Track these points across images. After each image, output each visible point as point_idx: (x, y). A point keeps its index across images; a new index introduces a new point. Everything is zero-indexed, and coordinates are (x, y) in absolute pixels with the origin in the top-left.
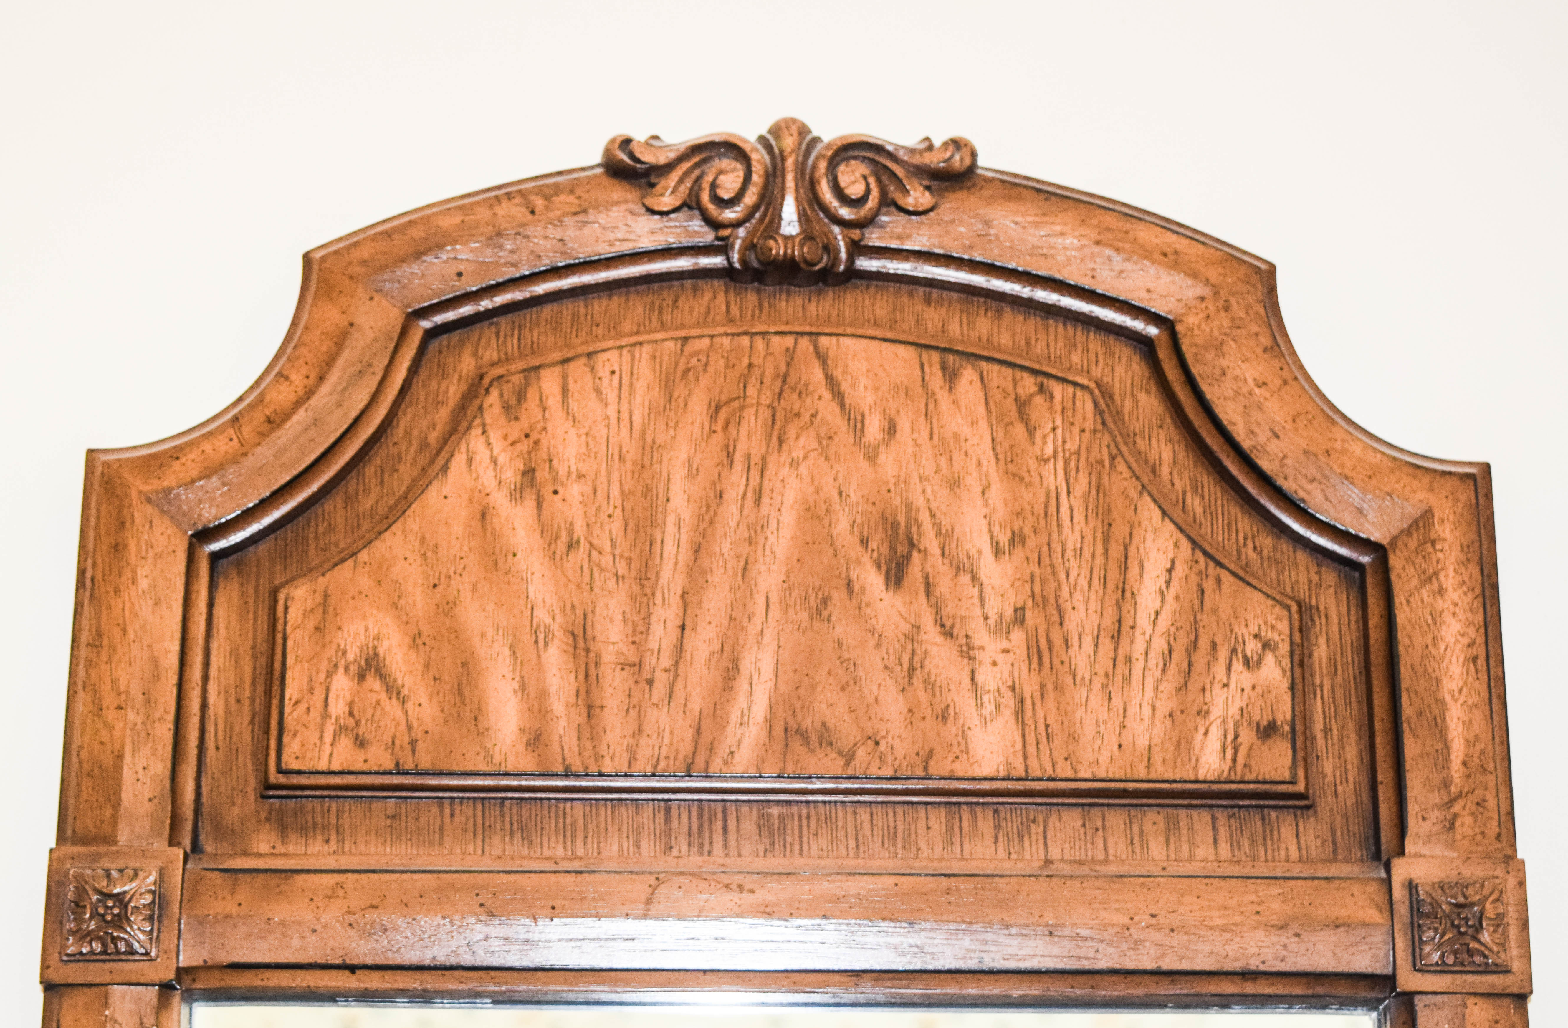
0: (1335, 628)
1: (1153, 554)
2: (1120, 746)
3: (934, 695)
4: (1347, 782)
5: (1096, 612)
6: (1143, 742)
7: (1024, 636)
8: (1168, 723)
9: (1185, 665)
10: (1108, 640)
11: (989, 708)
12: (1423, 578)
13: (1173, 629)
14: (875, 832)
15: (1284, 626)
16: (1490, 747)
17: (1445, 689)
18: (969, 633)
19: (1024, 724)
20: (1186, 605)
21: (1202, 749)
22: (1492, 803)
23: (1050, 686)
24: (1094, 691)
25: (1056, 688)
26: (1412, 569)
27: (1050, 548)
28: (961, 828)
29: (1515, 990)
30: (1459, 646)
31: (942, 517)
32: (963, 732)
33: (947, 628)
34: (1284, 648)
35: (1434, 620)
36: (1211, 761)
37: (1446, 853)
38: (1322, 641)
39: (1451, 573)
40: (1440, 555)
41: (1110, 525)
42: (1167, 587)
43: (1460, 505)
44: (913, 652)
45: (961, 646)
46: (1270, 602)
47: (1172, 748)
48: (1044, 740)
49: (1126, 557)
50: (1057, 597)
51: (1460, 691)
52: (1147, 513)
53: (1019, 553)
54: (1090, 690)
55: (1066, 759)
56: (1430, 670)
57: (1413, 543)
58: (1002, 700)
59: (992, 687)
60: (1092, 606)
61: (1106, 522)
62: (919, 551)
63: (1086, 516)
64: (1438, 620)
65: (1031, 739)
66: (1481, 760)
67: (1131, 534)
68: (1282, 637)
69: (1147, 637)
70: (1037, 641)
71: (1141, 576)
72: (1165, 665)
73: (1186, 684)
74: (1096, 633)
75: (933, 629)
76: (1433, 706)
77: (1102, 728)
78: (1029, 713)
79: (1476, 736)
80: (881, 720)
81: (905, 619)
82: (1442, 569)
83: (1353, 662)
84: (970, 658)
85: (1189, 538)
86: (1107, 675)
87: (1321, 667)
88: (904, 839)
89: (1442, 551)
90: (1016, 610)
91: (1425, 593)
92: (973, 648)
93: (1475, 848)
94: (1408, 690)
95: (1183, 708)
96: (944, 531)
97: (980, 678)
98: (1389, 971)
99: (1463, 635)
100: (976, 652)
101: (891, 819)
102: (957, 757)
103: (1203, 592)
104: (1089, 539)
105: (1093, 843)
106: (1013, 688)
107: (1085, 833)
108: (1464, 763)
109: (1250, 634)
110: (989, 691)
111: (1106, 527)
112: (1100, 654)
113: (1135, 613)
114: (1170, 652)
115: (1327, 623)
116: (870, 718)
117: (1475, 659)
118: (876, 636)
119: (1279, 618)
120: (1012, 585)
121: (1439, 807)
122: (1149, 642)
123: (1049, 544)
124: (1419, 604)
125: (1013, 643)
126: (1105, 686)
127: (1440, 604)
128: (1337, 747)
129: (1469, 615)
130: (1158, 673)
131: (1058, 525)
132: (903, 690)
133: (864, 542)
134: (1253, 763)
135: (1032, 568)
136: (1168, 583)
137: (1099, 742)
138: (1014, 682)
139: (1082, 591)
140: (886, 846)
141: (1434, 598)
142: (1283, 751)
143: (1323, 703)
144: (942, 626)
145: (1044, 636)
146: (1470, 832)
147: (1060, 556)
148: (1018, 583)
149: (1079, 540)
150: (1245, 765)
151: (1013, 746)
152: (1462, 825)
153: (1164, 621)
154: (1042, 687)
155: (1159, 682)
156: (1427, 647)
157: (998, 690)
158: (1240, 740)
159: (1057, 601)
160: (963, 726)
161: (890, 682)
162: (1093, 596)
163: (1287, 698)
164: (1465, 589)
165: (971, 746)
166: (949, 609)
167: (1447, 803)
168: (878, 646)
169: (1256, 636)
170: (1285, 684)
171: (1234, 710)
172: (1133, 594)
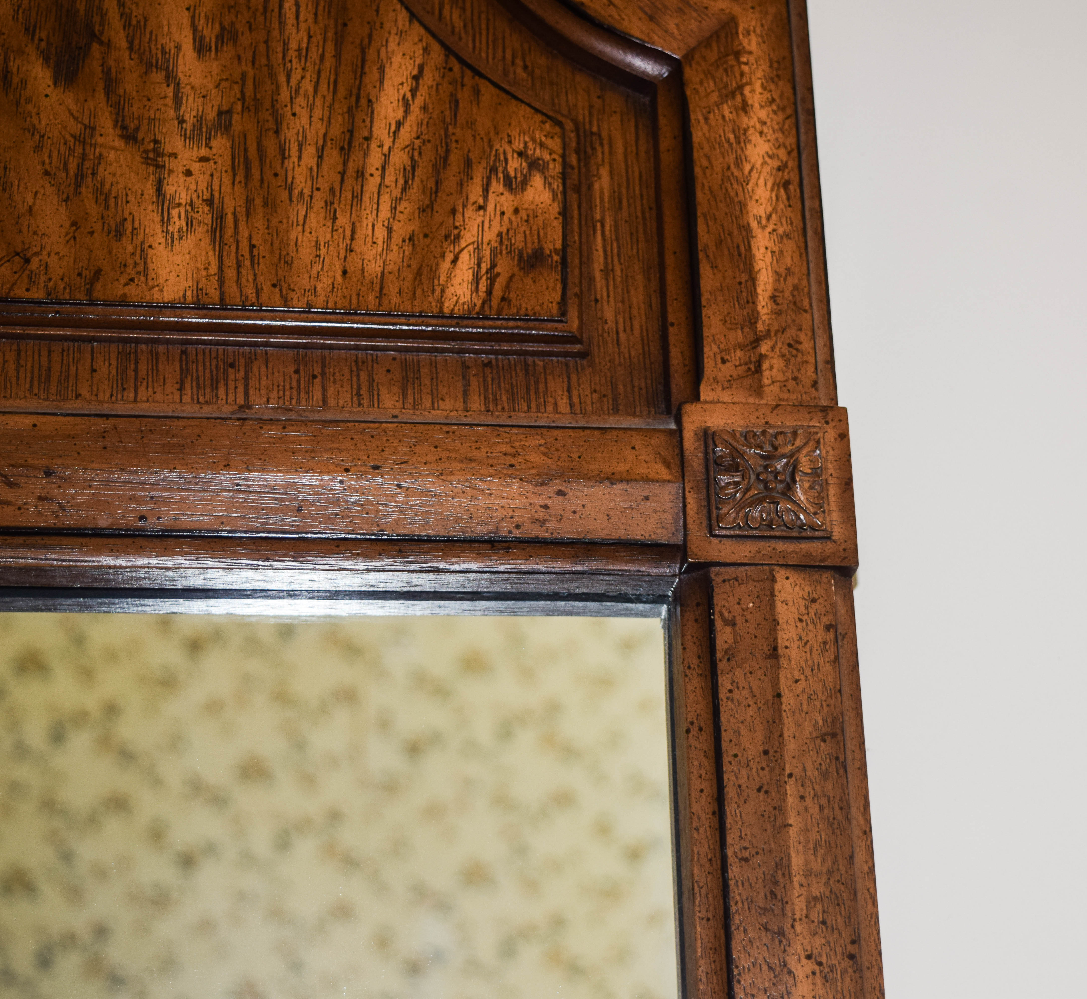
0: (620, 156)
1: (397, 59)
2: (345, 272)
3: (107, 207)
4: (632, 330)
5: (322, 119)
6: (374, 268)
7: (228, 144)
8: (408, 249)
9: (431, 184)
10: (335, 152)
11: (178, 223)
12: (724, 91)
13: (417, 142)
14: (22, 375)
15: (555, 144)
16: (805, 283)
17: (751, 214)
18: (159, 137)
19: (222, 244)
20: (434, 116)
21: (449, 278)
22: (806, 345)
23: (258, 201)
24: (315, 209)
25: (265, 204)
26: (712, 84)
27: (268, 47)
28: (136, 371)
29: (837, 562)
30: (767, 169)
31: (134, 7)
32: (142, 251)
33: (130, 131)
34: (555, 169)
35: (737, 138)
36: (459, 292)
37: (751, 400)
38: (604, 172)
39: (758, 89)
40: (745, 68)
41: (345, 25)
42: (414, 96)
43: (770, 18)
44: (84, 157)
45: (146, 152)
46: (539, 117)
47: (410, 277)
48: (248, 263)
49: (363, 61)
50: (274, 102)
51: (769, 218)
52: (391, 14)
53: (228, 51)
54: (309, 207)
55: (274, 286)
56: (732, 194)
57: (713, 55)
58: (195, 215)
59: (184, 198)
60: (318, 113)
61: (340, 21)
62: (101, 43)
63: (316, 14)
64: (742, 138)
65: (230, 261)
66: (793, 296)
67: (370, 36)
68: (554, 156)
69: (386, 149)
70: (246, 150)
71: (381, 81)
72: (406, 182)
73: (432, 203)
74: (321, 142)
75: (111, 131)
76: (736, 232)
77: (323, 251)
78: (229, 231)
79: (788, 269)
80: (35, 233)
81: (76, 119)
82: (747, 84)
83: (642, 196)
84: (157, 166)
85: (442, 44)
86: (332, 190)
87: (602, 200)
88: (59, 382)
89: (746, 64)
90: (220, 113)
91: (726, 110)
92: (163, 155)
93: (786, 396)
94: (705, 215)
95: (426, 230)
96: (134, 22)
97: (169, 190)
98: (679, 539)
99: (771, 157)
100: (166, 159)
101: (44, 360)
102: (132, 280)
103: (457, 102)
104: (318, 38)
105: (307, 393)
106: (210, 202)
107: (299, 381)
108: (773, 298)
109: (514, 151)
110: (179, 205)
111: (340, 28)
112: (325, 167)
113: (372, 122)
114: (413, 168)
115: (611, 153)
116: (20, 231)
117: (786, 184)
118: (37, 137)
119: (549, 135)
120: (217, 86)
121: (742, 347)
122: (387, 157)
123: (266, 42)
124: (720, 121)
125: (214, 151)
126: (328, 204)
127: (745, 121)
128: (620, 290)
129: (780, 135)
130: (397, 192)
131: (280, 23)
132: (66, 200)
133: (30, 31)
134: (512, 295)
135: (244, 68)
136: (414, 92)
137: (317, 267)
138: (212, 195)
139: (306, 95)
140: (36, 391)
141: (737, 115)
142: (552, 285)
143: (604, 239)
144: (124, 128)
145: (255, 145)
146: (780, 377)
147: (280, 55)
148: (223, 84)
149: (305, 40)
150: (503, 299)
151: (206, 269)
152: (771, 368)
153: (407, 133)
154: (249, 202)
155: (398, 200)
156: (729, 168)
157: (191, 204)
158: (497, 270)
159: (273, 106)
160: (142, 243)
161: (49, 190)
162: (318, 102)
163: (557, 225)
164: (774, 107)
165: (151, 266)
166: (134, 109)
167: (752, 343)
168: (38, 148)
169: (520, 154)
170: (555, 208)
171: (490, 235)
172: (370, 101)
